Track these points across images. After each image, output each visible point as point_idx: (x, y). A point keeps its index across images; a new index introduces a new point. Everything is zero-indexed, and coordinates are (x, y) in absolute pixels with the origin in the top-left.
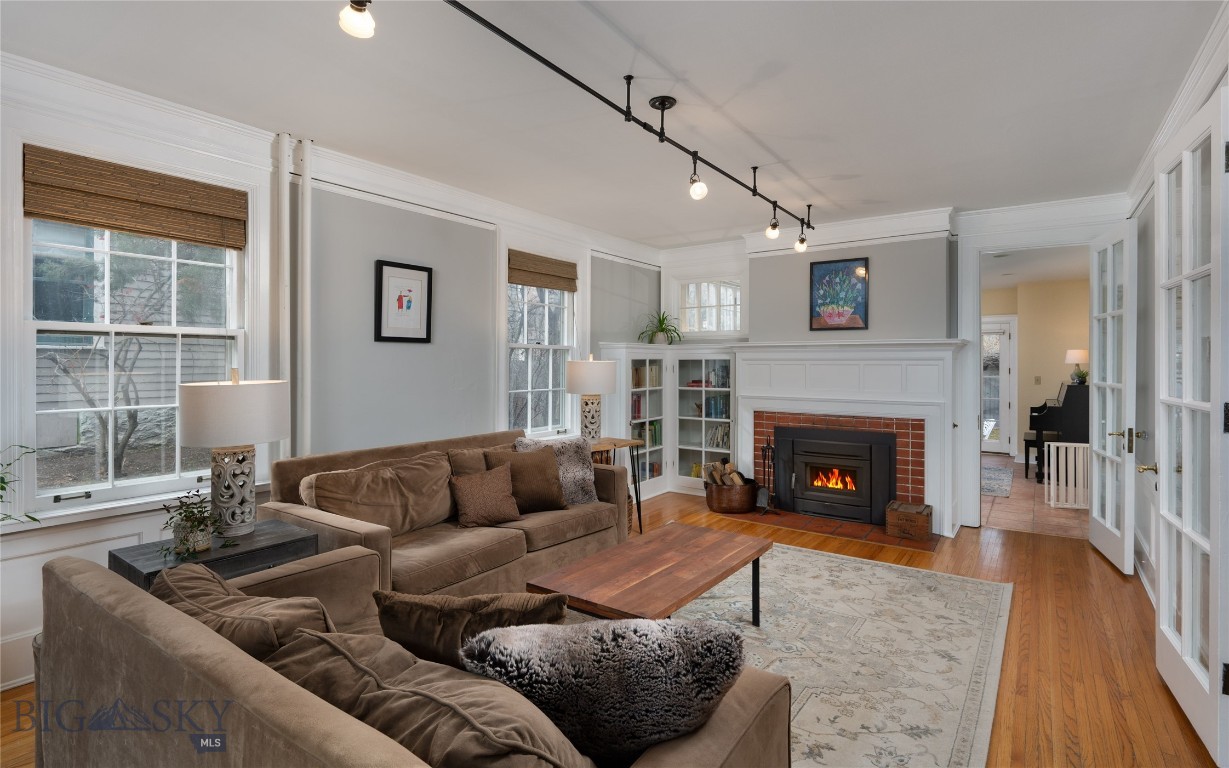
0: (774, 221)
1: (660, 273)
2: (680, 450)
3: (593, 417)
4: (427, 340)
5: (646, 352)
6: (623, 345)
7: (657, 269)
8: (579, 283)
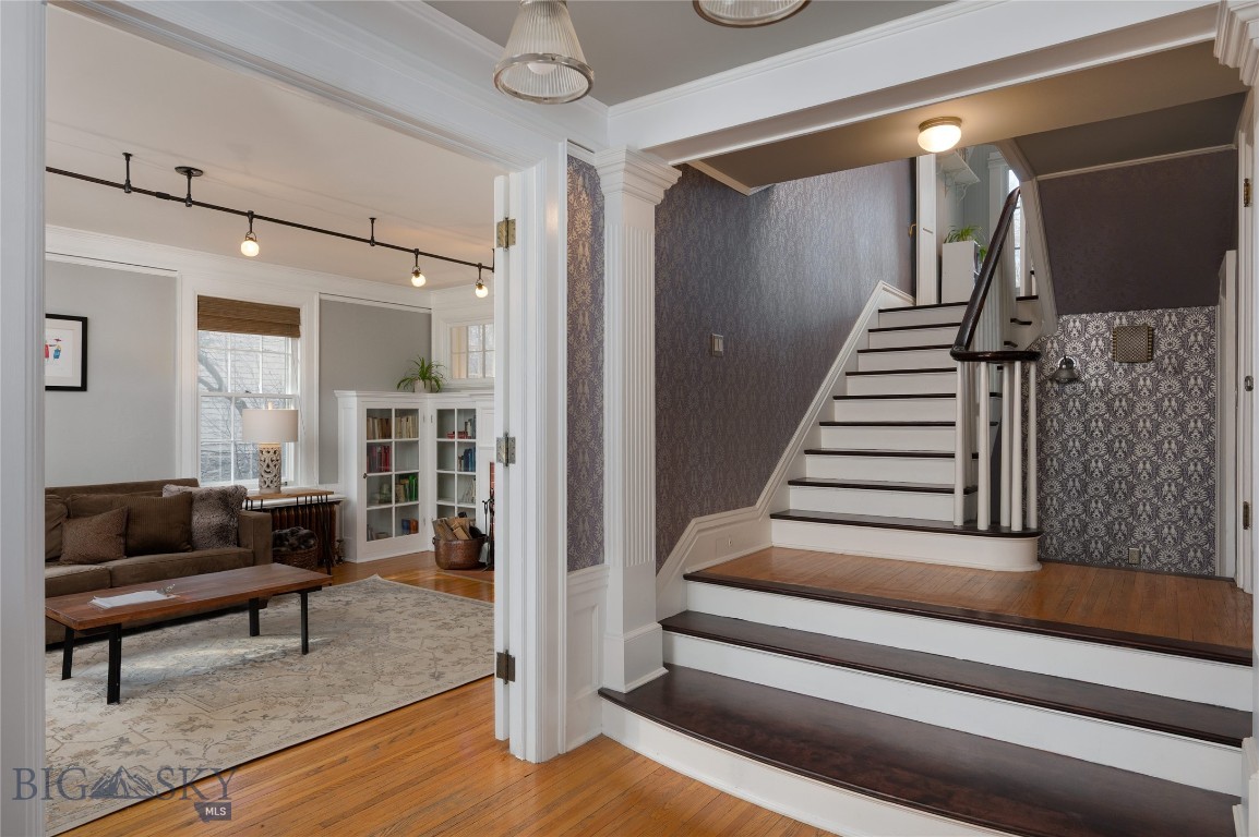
0: (416, 269)
1: (430, 316)
2: (439, 506)
3: (268, 466)
4: (83, 388)
5: (393, 401)
6: (354, 393)
7: (428, 311)
8: (303, 329)
